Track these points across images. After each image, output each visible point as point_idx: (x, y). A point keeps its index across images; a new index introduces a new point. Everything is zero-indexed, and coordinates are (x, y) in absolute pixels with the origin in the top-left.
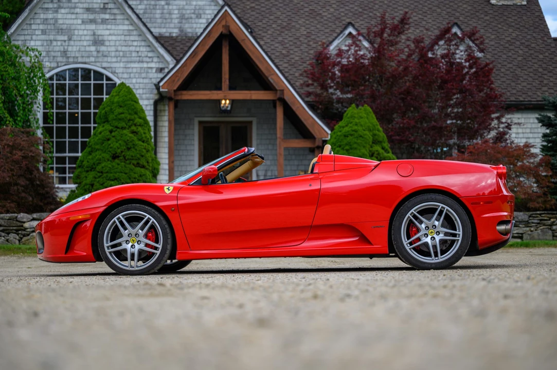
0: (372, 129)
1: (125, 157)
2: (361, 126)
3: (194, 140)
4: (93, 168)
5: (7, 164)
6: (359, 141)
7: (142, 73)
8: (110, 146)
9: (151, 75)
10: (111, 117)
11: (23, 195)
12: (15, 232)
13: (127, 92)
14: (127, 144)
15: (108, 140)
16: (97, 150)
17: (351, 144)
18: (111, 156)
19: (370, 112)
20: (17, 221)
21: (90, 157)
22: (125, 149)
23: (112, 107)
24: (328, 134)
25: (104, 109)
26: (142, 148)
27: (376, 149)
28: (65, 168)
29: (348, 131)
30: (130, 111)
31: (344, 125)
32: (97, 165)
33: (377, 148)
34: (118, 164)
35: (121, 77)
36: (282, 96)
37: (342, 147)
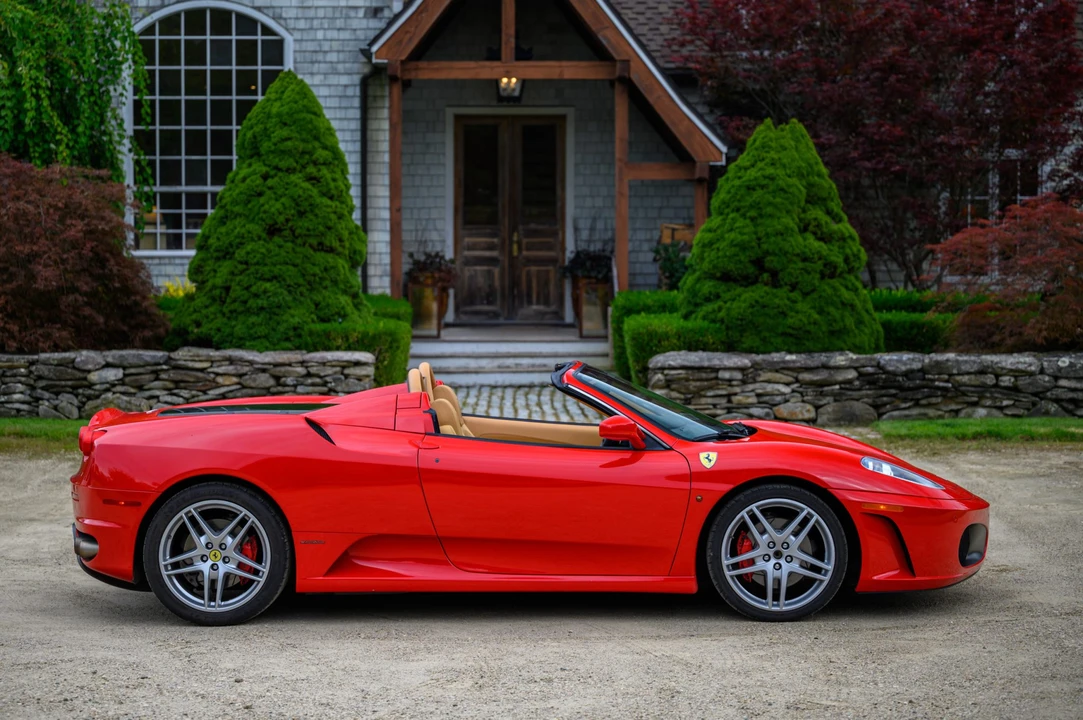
0: (805, 173)
1: (292, 230)
2: (784, 166)
3: (444, 154)
4: (228, 253)
5: (53, 249)
6: (778, 200)
7: (336, 18)
8: (263, 209)
9: (355, 24)
10: (265, 146)
11: (87, 311)
12: (71, 390)
13: (298, 93)
14: (297, 205)
15: (260, 194)
16: (237, 215)
17: (761, 205)
18: (265, 229)
19: (803, 136)
20: (74, 368)
21: (223, 230)
22: (293, 215)
23: (268, 126)
24: (721, 153)
25: (252, 128)
26: (328, 213)
27: (813, 216)
28: (180, 215)
29: (756, 179)
30: (304, 135)
31: (748, 164)
32: (238, 248)
33: (817, 213)
34: (280, 247)
35: (292, 26)
36: (626, 74)
37: (743, 211)
